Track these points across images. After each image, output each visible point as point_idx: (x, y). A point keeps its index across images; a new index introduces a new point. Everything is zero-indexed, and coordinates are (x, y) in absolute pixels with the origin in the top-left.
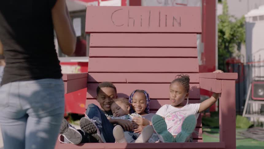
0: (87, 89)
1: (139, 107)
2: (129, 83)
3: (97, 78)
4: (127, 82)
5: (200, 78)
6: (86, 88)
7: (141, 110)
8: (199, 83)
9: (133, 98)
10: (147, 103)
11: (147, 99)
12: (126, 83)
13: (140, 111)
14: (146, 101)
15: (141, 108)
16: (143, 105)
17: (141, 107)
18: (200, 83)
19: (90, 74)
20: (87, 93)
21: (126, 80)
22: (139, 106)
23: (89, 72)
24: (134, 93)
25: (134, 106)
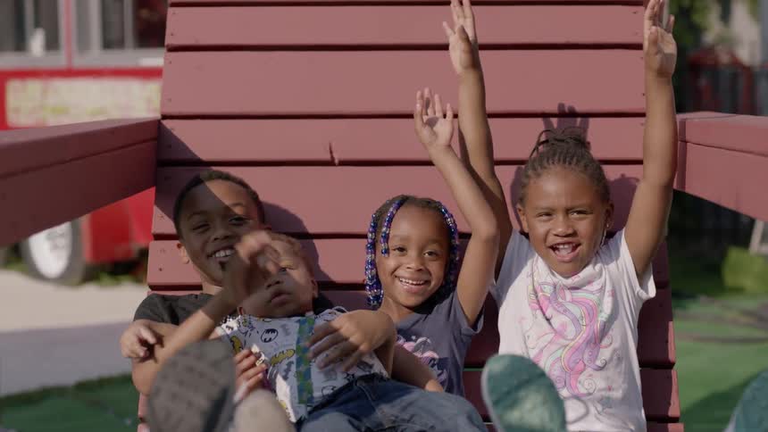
0: (157, 191)
2: (343, 163)
3: (199, 140)
4: (336, 161)
6: (153, 190)
9: (393, 232)
12: (330, 163)
15: (427, 281)
19: (168, 124)
20: (157, 212)
21: (331, 152)
22: (420, 270)
23: (165, 117)
24: (397, 209)
25: (395, 270)
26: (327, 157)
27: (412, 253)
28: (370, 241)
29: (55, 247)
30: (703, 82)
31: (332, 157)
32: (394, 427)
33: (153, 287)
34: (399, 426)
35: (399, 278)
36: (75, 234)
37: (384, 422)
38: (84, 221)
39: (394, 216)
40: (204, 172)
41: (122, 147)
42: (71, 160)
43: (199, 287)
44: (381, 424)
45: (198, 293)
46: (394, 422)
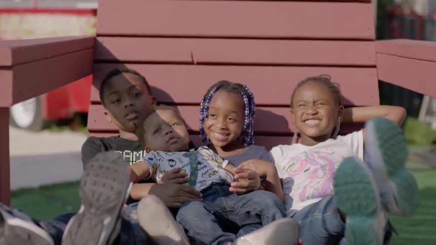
0: (93, 77)
1: (221, 131)
2: (199, 64)
3: (117, 49)
4: (195, 62)
5: (378, 55)
6: (91, 77)
7: (229, 140)
8: (375, 67)
9: (211, 105)
10: (247, 121)
11: (247, 112)
12: (192, 63)
13: (223, 141)
14: (244, 115)
15: (229, 135)
16: (233, 127)
17: (226, 132)
18: (378, 66)
19: (100, 39)
20: (93, 89)
21: (192, 57)
22: (223, 129)
23: (98, 35)
24: (215, 92)
25: (210, 127)
26: (190, 60)
27: (221, 119)
28: (202, 107)
29: (26, 110)
30: (395, 24)
31: (193, 60)
32: (232, 211)
33: (91, 131)
34: (235, 210)
35: (213, 131)
36: (38, 105)
37: (227, 208)
38: (43, 97)
39: (212, 96)
40: (120, 67)
41: (78, 51)
42: (49, 58)
43: (117, 132)
44: (225, 209)
45: (116, 135)
46: (232, 208)
